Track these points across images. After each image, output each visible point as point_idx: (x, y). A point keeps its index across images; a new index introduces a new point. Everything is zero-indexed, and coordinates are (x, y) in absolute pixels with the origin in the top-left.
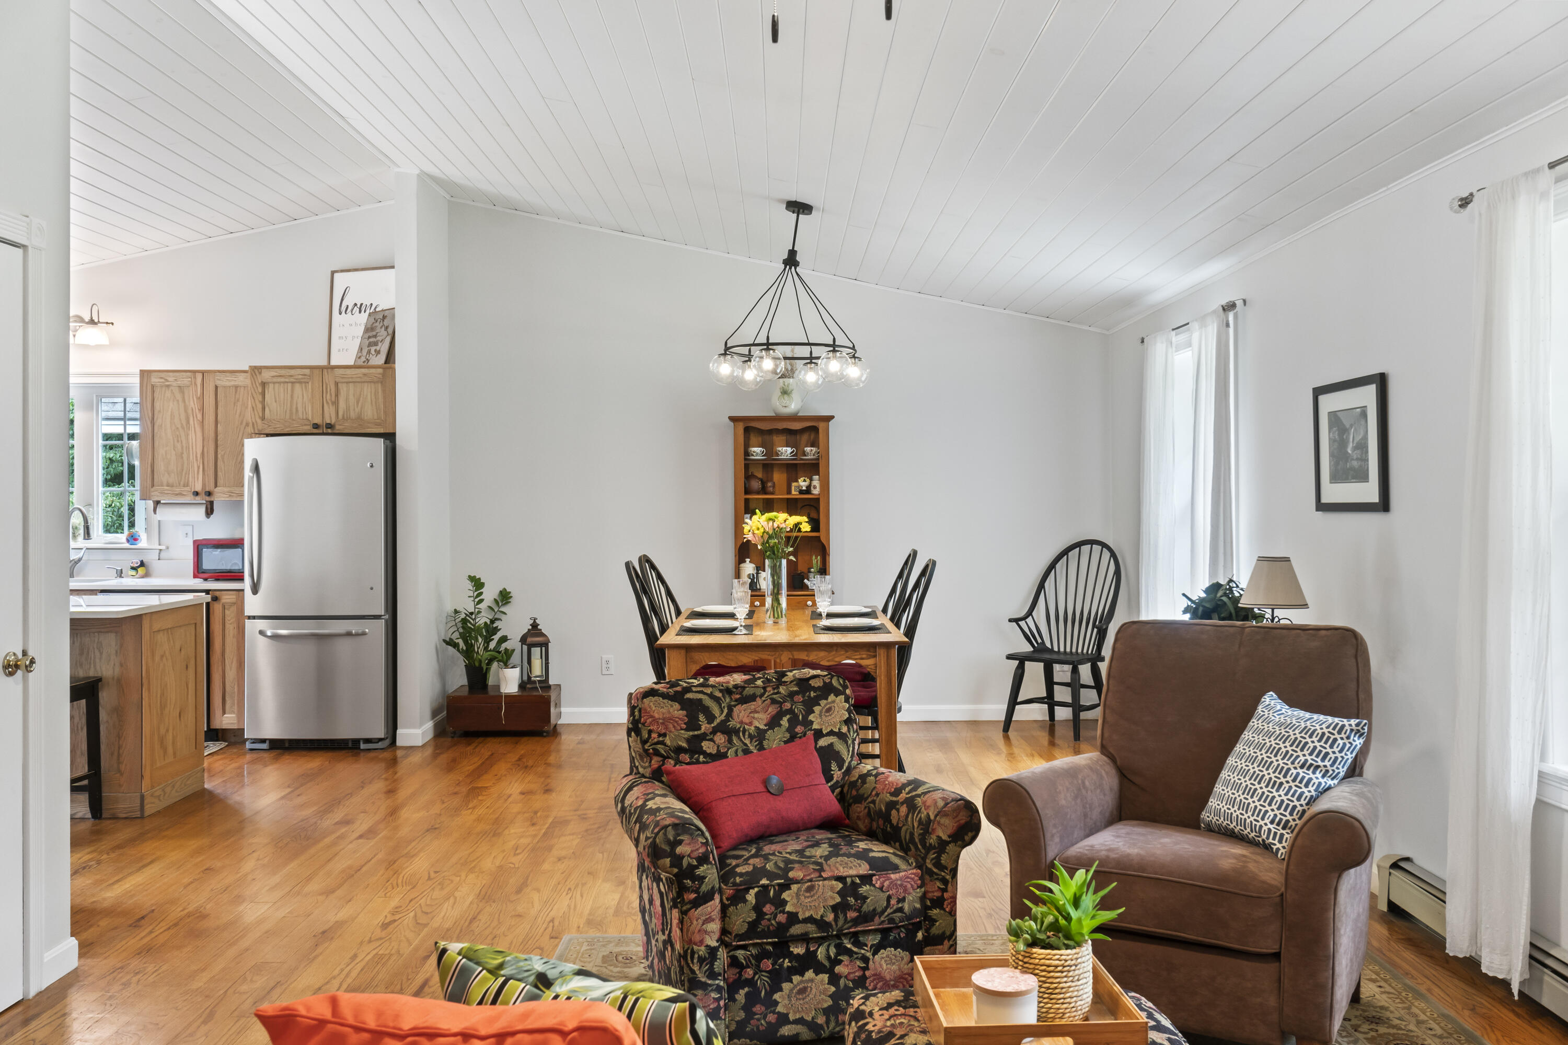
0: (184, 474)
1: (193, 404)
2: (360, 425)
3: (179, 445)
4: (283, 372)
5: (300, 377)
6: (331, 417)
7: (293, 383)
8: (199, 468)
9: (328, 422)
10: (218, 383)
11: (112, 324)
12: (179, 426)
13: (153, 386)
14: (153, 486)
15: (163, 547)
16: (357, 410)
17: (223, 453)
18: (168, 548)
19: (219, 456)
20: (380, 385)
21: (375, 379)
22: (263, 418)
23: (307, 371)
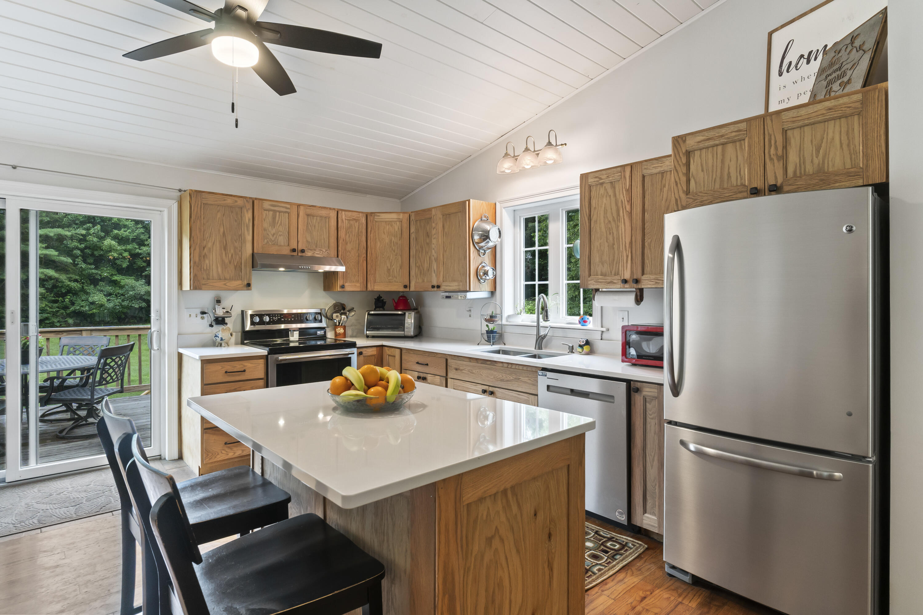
0: (615, 263)
1: (623, 197)
2: (822, 180)
3: (611, 238)
4: (711, 134)
5: (734, 134)
6: (776, 178)
7: (723, 144)
8: (627, 256)
9: (772, 182)
10: (645, 172)
11: (566, 144)
12: (611, 219)
13: (590, 186)
14: (590, 275)
15: (604, 329)
16: (816, 161)
17: (649, 241)
18: (608, 330)
19: (646, 244)
20: (856, 117)
21: (849, 111)
22: (687, 192)
23: (743, 126)
